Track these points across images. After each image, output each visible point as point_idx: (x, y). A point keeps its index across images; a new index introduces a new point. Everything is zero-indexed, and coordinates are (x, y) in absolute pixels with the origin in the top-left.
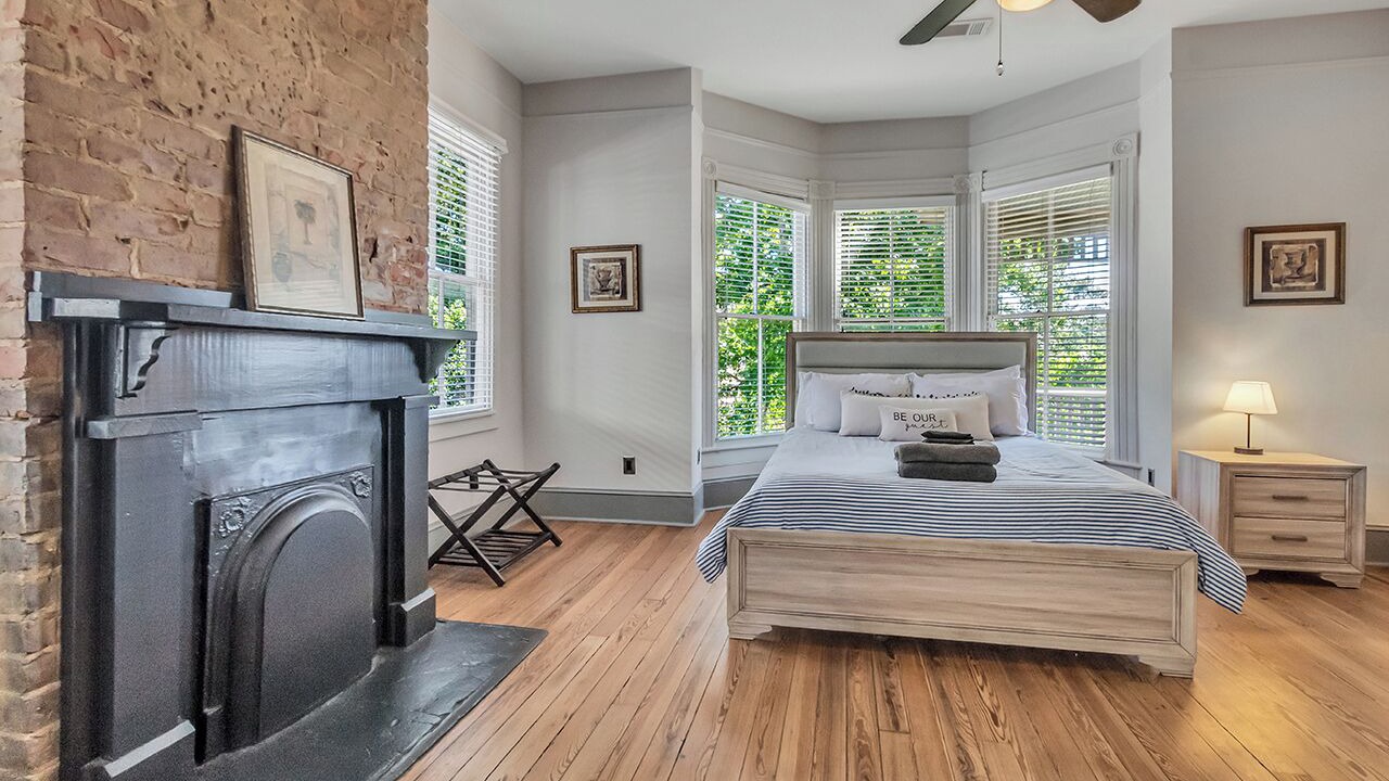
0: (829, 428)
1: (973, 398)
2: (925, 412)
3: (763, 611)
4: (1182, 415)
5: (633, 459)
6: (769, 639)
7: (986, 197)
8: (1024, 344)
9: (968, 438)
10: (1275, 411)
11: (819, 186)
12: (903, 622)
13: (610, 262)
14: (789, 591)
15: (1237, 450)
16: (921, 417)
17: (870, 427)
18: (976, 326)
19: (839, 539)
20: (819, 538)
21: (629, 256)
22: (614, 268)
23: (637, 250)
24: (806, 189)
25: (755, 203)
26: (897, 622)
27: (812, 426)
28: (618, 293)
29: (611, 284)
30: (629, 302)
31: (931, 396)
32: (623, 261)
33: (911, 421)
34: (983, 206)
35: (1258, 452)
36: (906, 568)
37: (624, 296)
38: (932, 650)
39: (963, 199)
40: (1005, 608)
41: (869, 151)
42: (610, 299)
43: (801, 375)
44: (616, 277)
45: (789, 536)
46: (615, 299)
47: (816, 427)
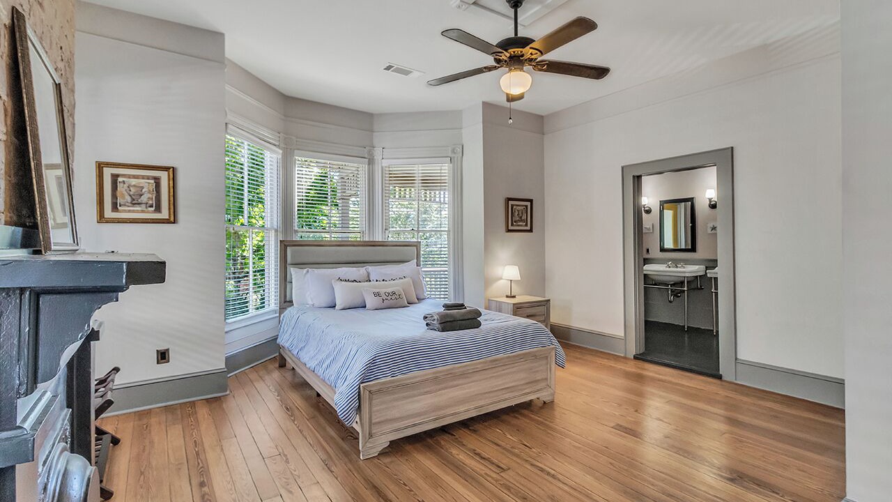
0: (324, 305)
1: (404, 280)
2: (390, 290)
3: (383, 434)
4: (488, 282)
5: (168, 350)
6: (387, 451)
7: (385, 163)
8: (415, 248)
9: (461, 306)
10: (520, 279)
11: (285, 138)
12: (456, 414)
13: (143, 179)
14: (398, 415)
15: (507, 297)
16: (389, 293)
17: (358, 302)
18: (378, 237)
19: (426, 375)
20: (415, 377)
21: (164, 176)
22: (148, 185)
23: (172, 171)
24: (278, 139)
25: (246, 143)
26: (453, 414)
27: (313, 305)
28: (151, 206)
29: (144, 199)
30: (165, 214)
31: (383, 280)
32: (157, 181)
33: (385, 297)
34: (382, 167)
35: (514, 297)
36: (455, 383)
37: (158, 209)
38: (466, 424)
39: (371, 162)
40: (496, 391)
41: (306, 120)
42: (143, 212)
43: (293, 271)
44: (149, 192)
45: (397, 381)
46: (148, 212)
47: (317, 304)
